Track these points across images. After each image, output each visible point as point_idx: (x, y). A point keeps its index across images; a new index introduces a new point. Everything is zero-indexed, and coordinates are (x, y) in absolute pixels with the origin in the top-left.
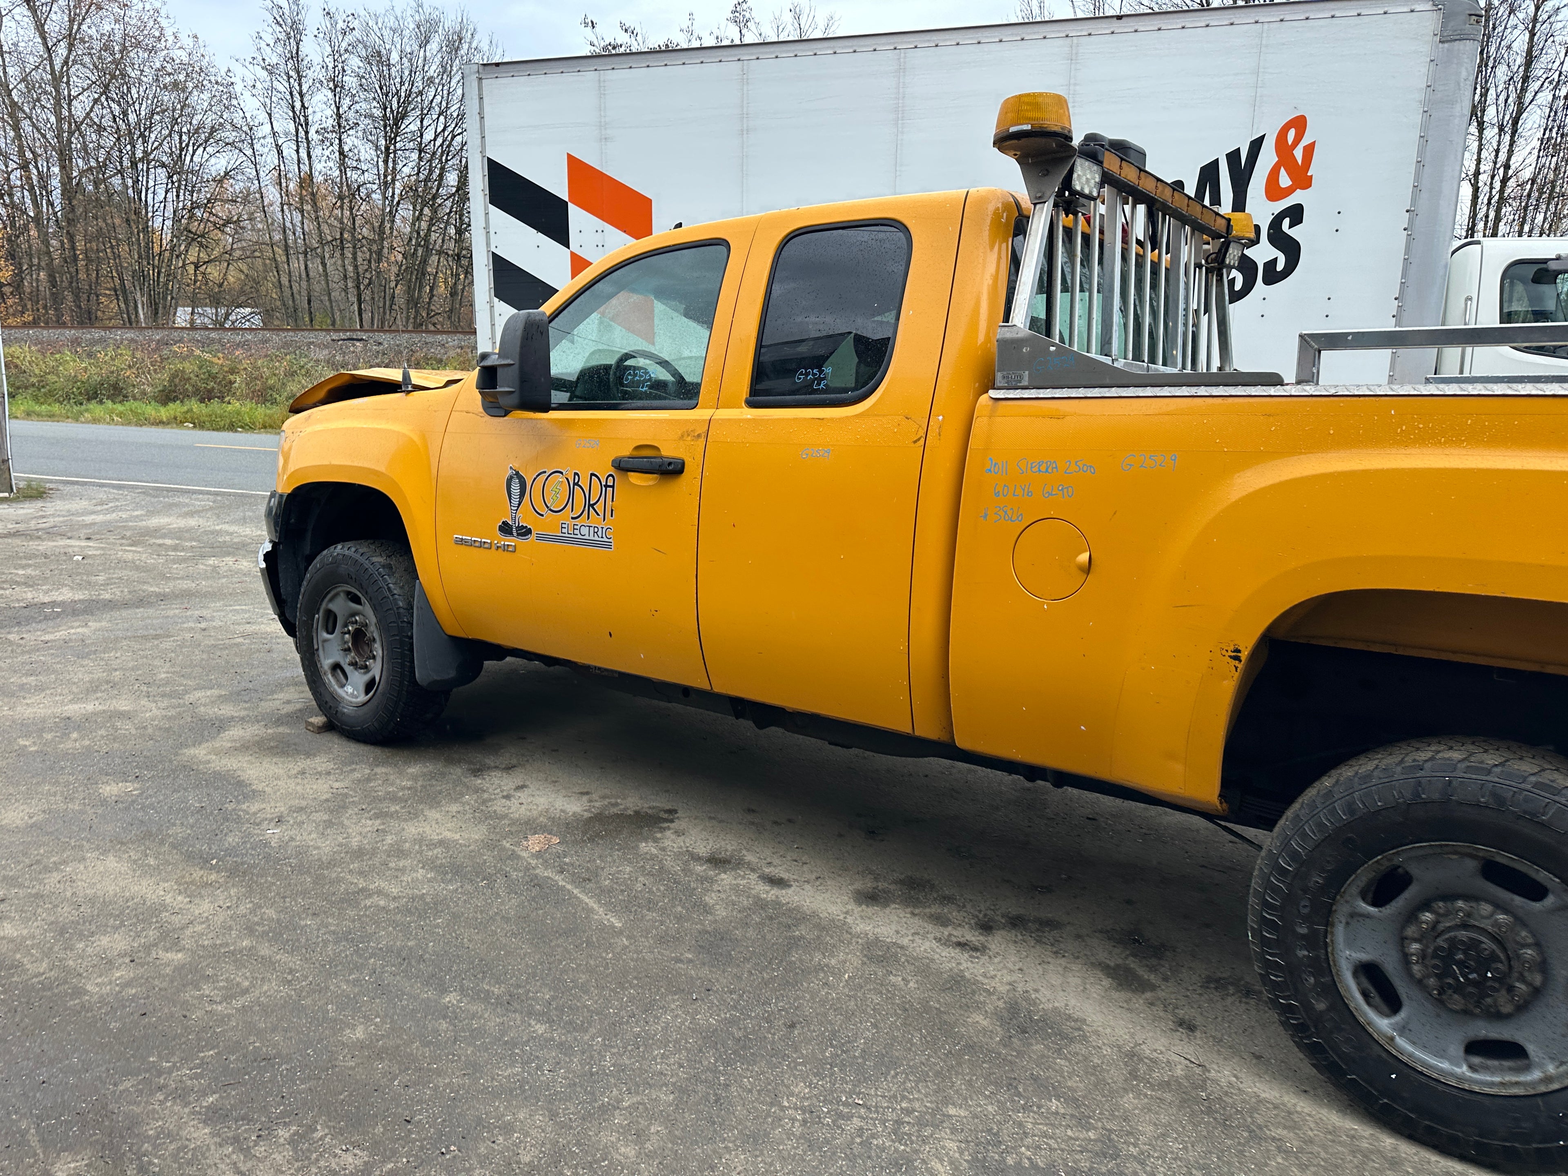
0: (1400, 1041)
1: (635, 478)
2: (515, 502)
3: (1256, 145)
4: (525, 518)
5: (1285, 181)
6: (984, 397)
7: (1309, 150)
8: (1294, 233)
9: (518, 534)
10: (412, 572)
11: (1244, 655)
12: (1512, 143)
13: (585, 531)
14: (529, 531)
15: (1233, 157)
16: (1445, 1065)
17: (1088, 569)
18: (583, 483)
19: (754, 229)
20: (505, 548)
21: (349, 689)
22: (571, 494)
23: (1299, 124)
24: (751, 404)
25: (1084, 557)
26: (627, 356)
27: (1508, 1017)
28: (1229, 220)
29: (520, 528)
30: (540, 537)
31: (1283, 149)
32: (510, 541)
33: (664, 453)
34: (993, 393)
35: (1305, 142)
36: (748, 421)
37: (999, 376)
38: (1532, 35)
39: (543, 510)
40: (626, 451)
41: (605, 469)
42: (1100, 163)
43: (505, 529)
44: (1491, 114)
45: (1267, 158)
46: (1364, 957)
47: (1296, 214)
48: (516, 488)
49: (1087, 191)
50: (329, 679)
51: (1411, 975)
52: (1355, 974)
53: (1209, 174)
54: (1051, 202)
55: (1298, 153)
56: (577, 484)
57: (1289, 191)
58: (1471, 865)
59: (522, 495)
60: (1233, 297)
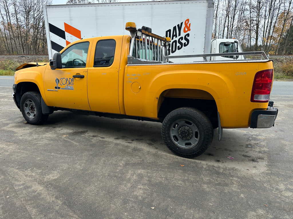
0: (178, 145)
1: (76, 79)
2: (57, 83)
3: (182, 23)
4: (59, 86)
5: (186, 30)
6: (126, 65)
7: (190, 24)
8: (188, 38)
10: (41, 96)
11: (158, 98)
12: (233, 21)
13: (69, 87)
14: (60, 88)
15: (178, 25)
16: (183, 147)
17: (140, 88)
18: (68, 80)
19: (93, 40)
20: (56, 91)
21: (31, 116)
22: (66, 82)
23: (188, 20)
24: (94, 67)
25: (140, 87)
26: (75, 59)
27: (189, 140)
28: (166, 39)
29: (58, 87)
30: (62, 89)
31: (186, 24)
32: (57, 90)
33: (81, 74)
34: (127, 65)
35: (189, 23)
36: (93, 69)
37: (128, 62)
38: (236, 2)
39: (62, 84)
40: (75, 74)
41: (72, 77)
42: (141, 32)
43: (56, 88)
44: (230, 16)
45: (183, 26)
46: (174, 135)
47: (188, 35)
48: (57, 81)
49: (140, 36)
50: (27, 115)
51: (179, 136)
52: (173, 137)
53: (175, 28)
54: (134, 38)
55: (188, 25)
57: (187, 31)
58: (184, 122)
59: (58, 82)
60: (179, 49)
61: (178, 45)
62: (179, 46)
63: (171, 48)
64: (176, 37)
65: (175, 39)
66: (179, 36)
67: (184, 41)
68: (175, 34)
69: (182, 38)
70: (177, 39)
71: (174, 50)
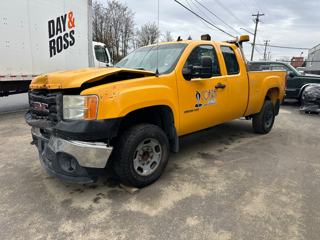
1: (219, 89)
2: (198, 99)
3: (66, 15)
4: (201, 102)
5: (71, 25)
6: (248, 72)
7: (74, 19)
8: (73, 36)
9: (199, 106)
14: (201, 105)
15: (62, 17)
19: (215, 44)
20: (197, 110)
21: (145, 171)
22: (209, 95)
23: (71, 13)
24: (228, 74)
29: (200, 105)
31: (70, 18)
32: (197, 108)
33: (222, 84)
35: (73, 17)
40: (216, 85)
43: (197, 106)
47: (73, 32)
48: (198, 96)
53: (58, 20)
55: (72, 19)
56: (210, 92)
59: (200, 97)
60: (65, 48)
61: (64, 42)
62: (65, 45)
63: (56, 46)
64: (61, 32)
65: (60, 34)
66: (64, 31)
67: (69, 39)
68: (59, 28)
69: (67, 34)
70: (62, 34)
71: (60, 49)
